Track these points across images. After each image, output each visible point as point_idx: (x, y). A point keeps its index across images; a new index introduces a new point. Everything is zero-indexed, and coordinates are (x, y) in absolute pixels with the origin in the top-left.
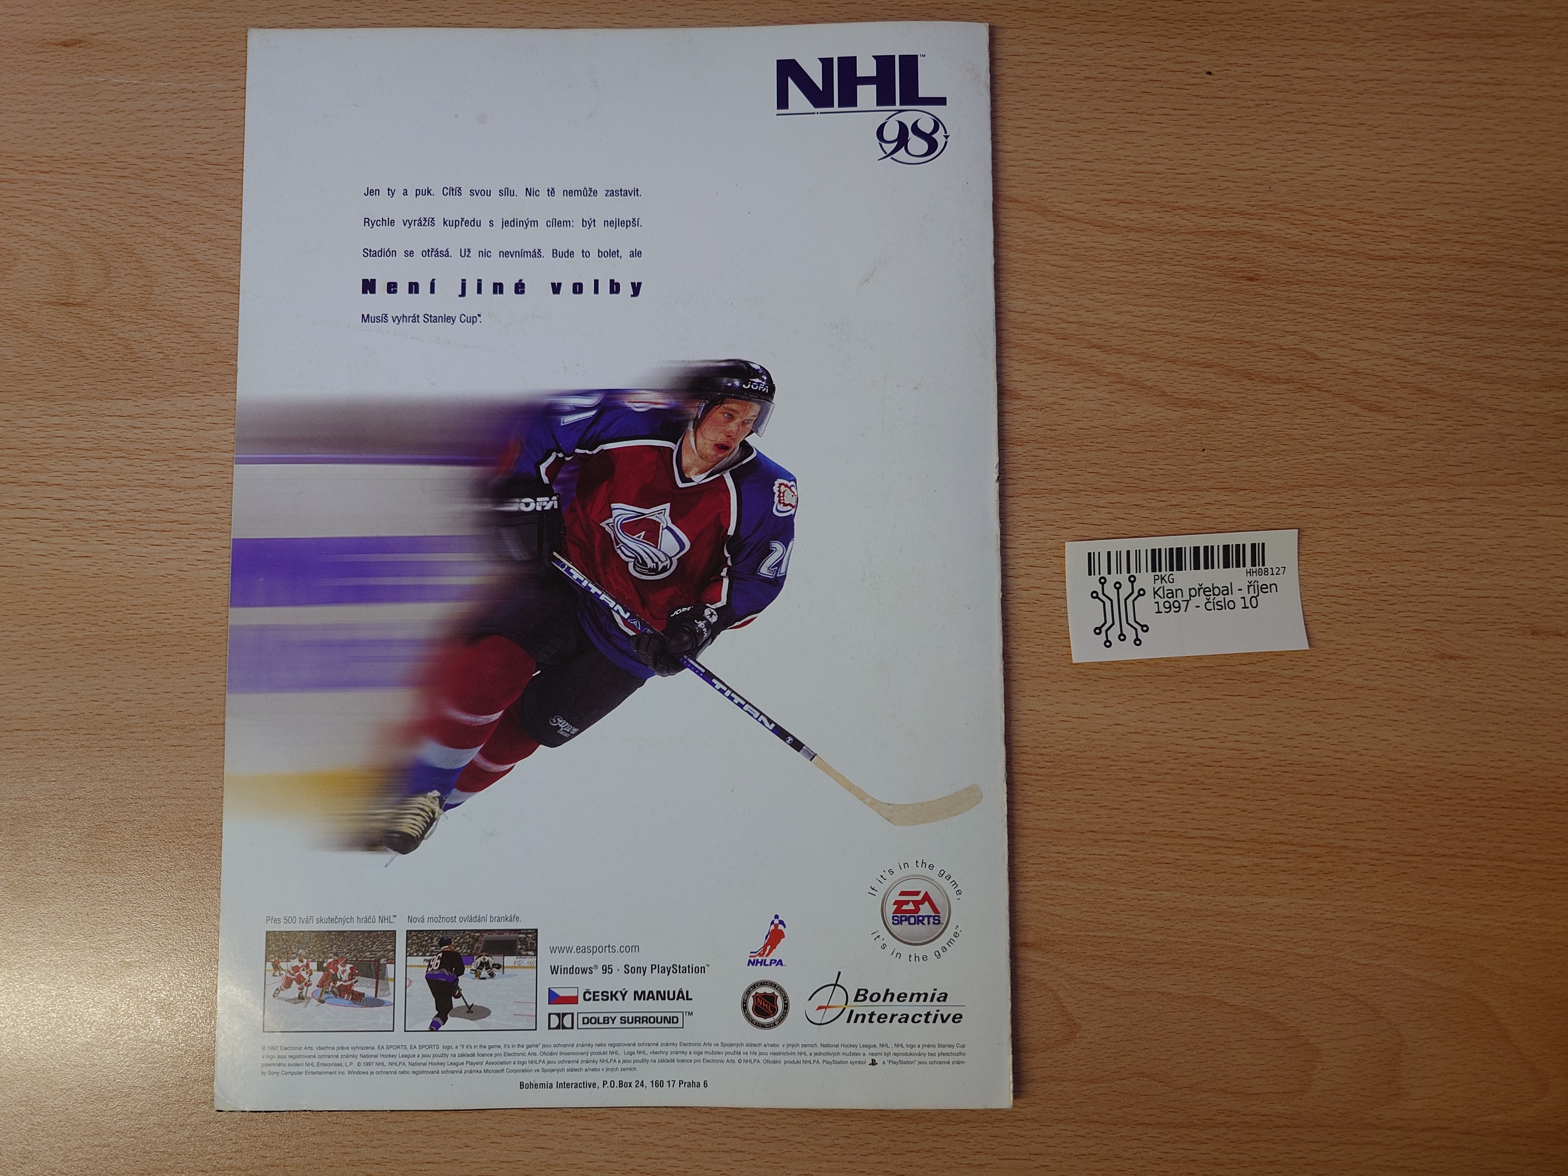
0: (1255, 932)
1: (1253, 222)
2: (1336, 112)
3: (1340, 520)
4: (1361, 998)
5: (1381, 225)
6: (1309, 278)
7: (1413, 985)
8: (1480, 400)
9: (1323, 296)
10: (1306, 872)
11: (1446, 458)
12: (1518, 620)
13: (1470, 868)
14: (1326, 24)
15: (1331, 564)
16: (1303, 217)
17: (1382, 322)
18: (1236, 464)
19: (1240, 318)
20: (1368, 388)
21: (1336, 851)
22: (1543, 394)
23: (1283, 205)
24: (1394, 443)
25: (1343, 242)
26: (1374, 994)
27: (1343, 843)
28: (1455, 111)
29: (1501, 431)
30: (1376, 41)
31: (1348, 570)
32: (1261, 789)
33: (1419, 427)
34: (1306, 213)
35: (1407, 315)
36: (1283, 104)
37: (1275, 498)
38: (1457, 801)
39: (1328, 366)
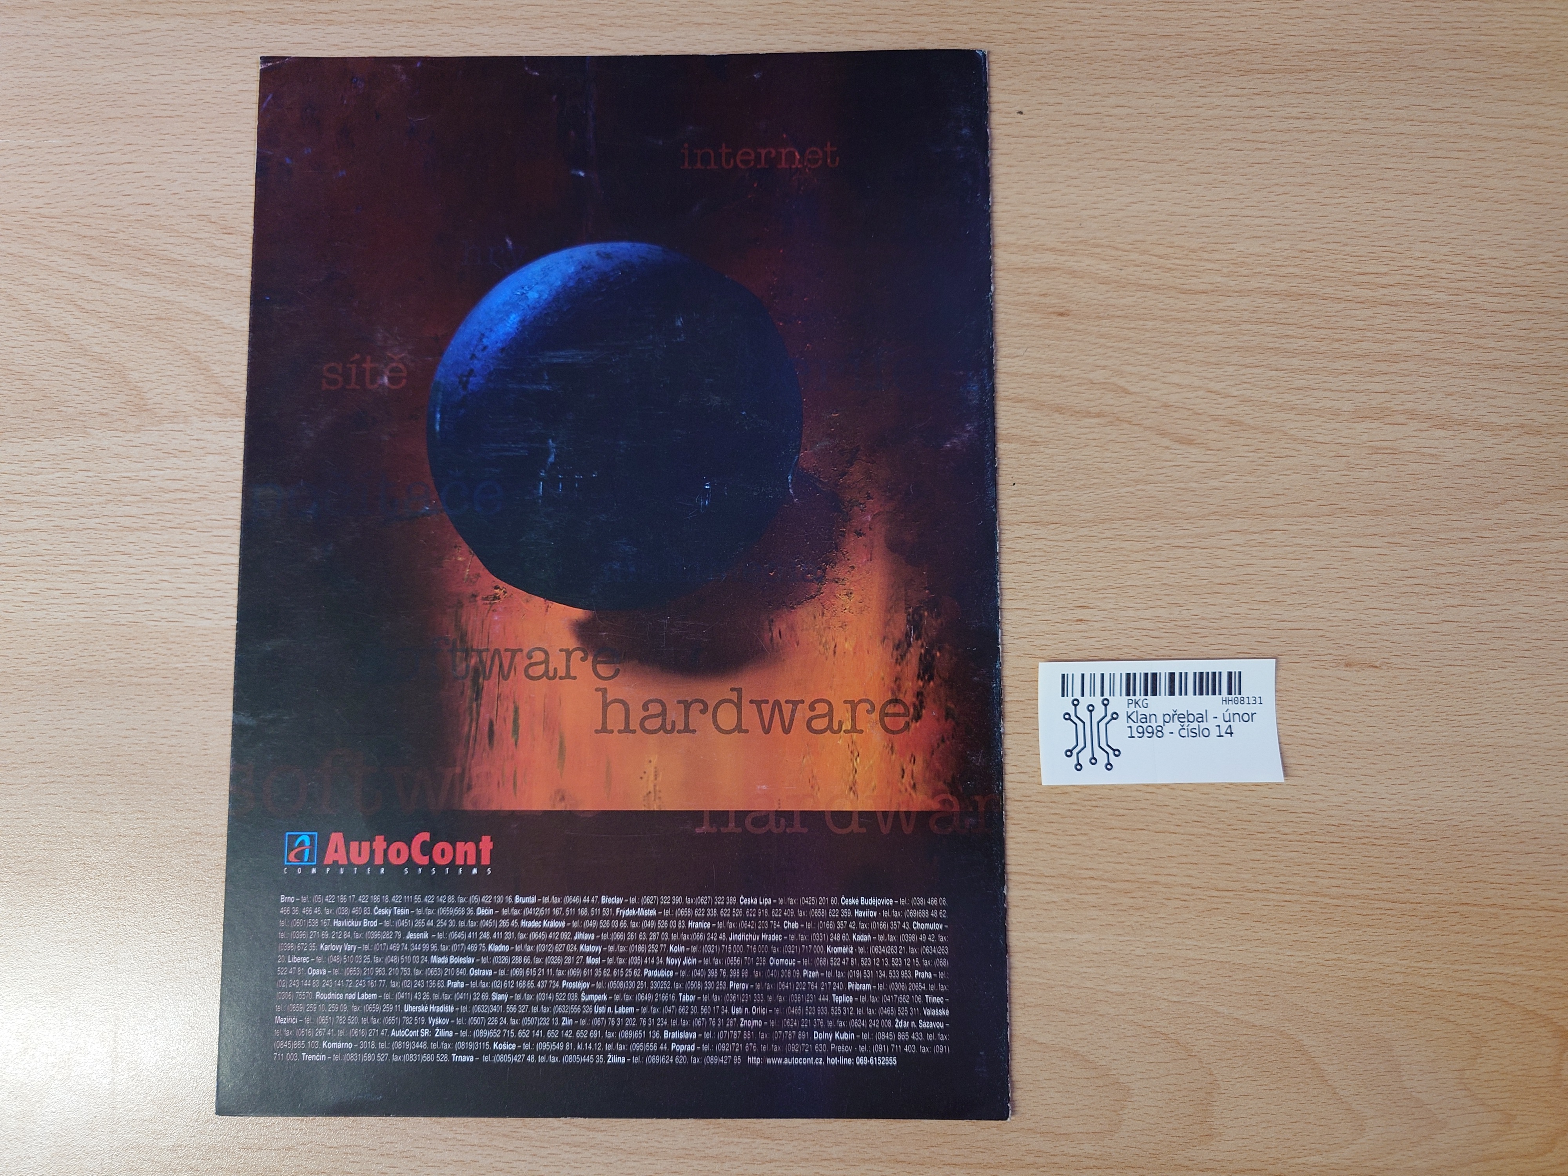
0: (1064, 969)
1: (1064, 258)
2: (1146, 149)
3: (1151, 553)
4: (1173, 1036)
5: (1192, 259)
6: (1119, 313)
7: (1226, 1023)
8: (1292, 432)
9: (1133, 330)
10: (1116, 908)
11: (1256, 491)
12: (1332, 651)
13: (1283, 904)
14: (1137, 62)
15: (1142, 597)
16: (1114, 252)
17: (1193, 356)
18: (1047, 498)
19: (1050, 353)
20: (1179, 421)
21: (1147, 886)
22: (1355, 425)
23: (1094, 241)
24: (1205, 475)
25: (1154, 277)
26: (1186, 1032)
27: (1154, 878)
28: (1266, 146)
29: (1313, 462)
30: (1187, 78)
31: (1159, 603)
32: (1071, 824)
33: (1230, 459)
34: (1117, 249)
35: (1218, 348)
36: (1094, 142)
37: (1085, 531)
38: (1270, 835)
39: (1138, 399)
